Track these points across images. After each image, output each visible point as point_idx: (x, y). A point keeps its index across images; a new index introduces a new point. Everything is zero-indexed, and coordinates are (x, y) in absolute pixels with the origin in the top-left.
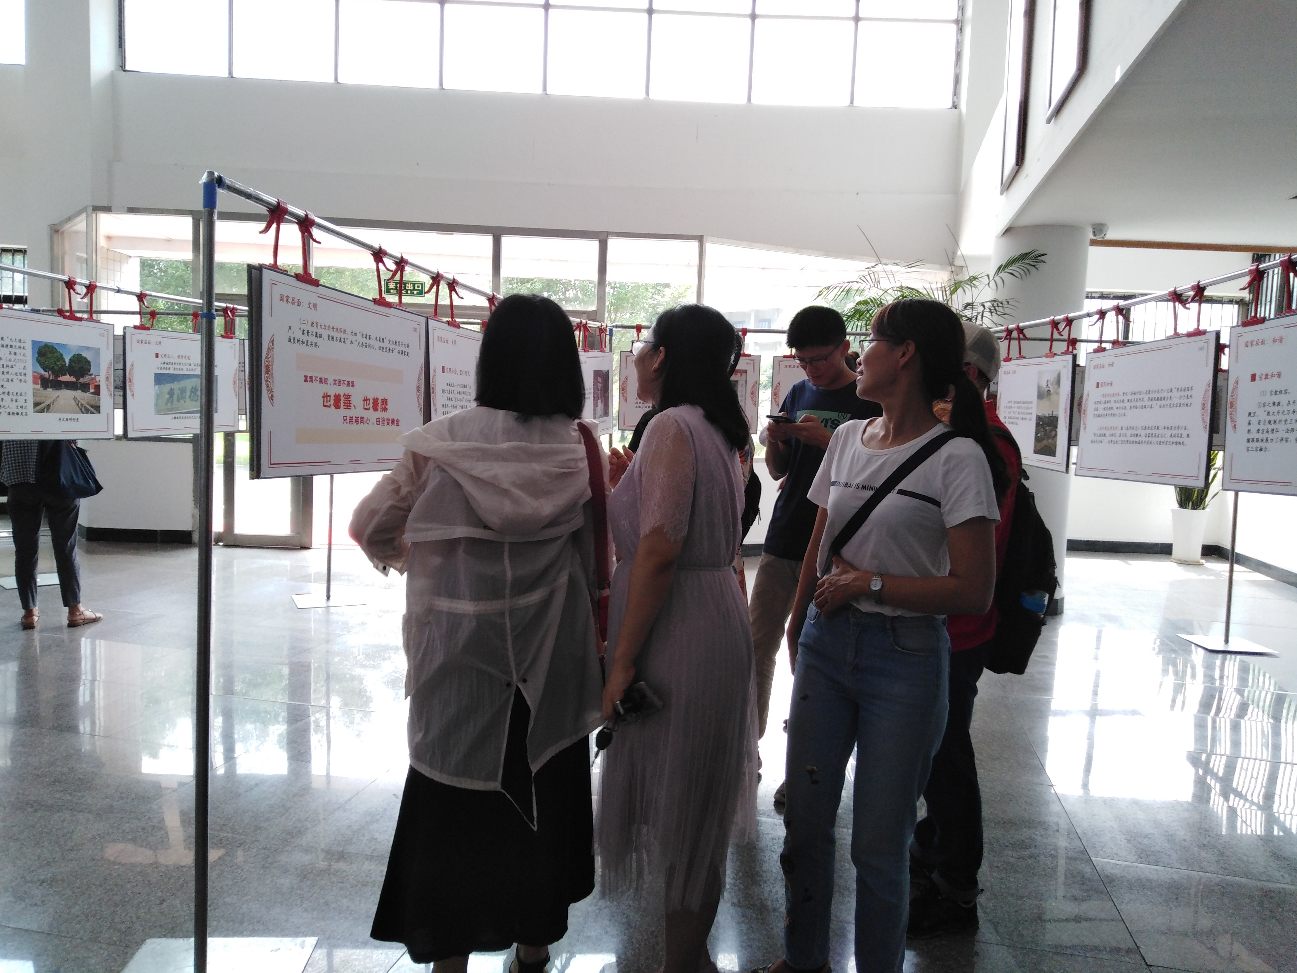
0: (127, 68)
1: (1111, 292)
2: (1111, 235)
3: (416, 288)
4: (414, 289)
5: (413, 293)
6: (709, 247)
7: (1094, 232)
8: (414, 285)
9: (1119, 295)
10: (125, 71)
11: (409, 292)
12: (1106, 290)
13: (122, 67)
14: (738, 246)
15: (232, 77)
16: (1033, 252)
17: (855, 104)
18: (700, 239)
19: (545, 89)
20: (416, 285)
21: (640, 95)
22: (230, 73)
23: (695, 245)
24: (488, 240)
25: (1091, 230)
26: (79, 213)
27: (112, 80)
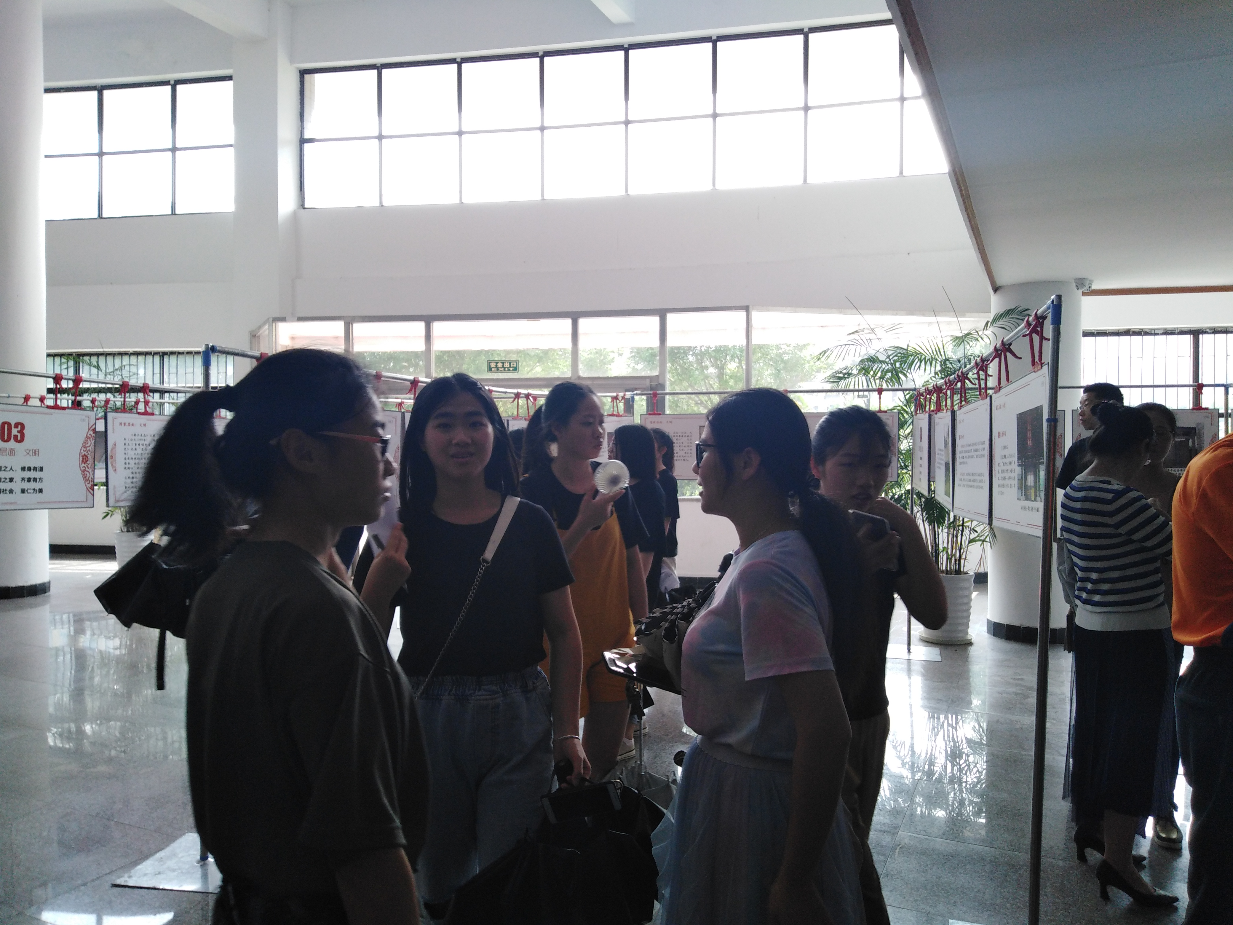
0: (306, 206)
1: (1175, 328)
2: (1095, 287)
3: (512, 366)
4: (510, 367)
5: (509, 370)
6: (756, 315)
7: (1077, 286)
8: (510, 363)
9: (1185, 330)
10: (304, 208)
11: (506, 369)
12: (1169, 326)
13: (302, 205)
14: (784, 311)
15: (382, 206)
16: (1016, 308)
17: (904, 174)
18: (747, 309)
19: (627, 191)
20: (512, 363)
21: (708, 187)
22: (381, 202)
23: (743, 314)
24: (568, 322)
25: (1074, 285)
26: (264, 324)
27: (294, 218)
